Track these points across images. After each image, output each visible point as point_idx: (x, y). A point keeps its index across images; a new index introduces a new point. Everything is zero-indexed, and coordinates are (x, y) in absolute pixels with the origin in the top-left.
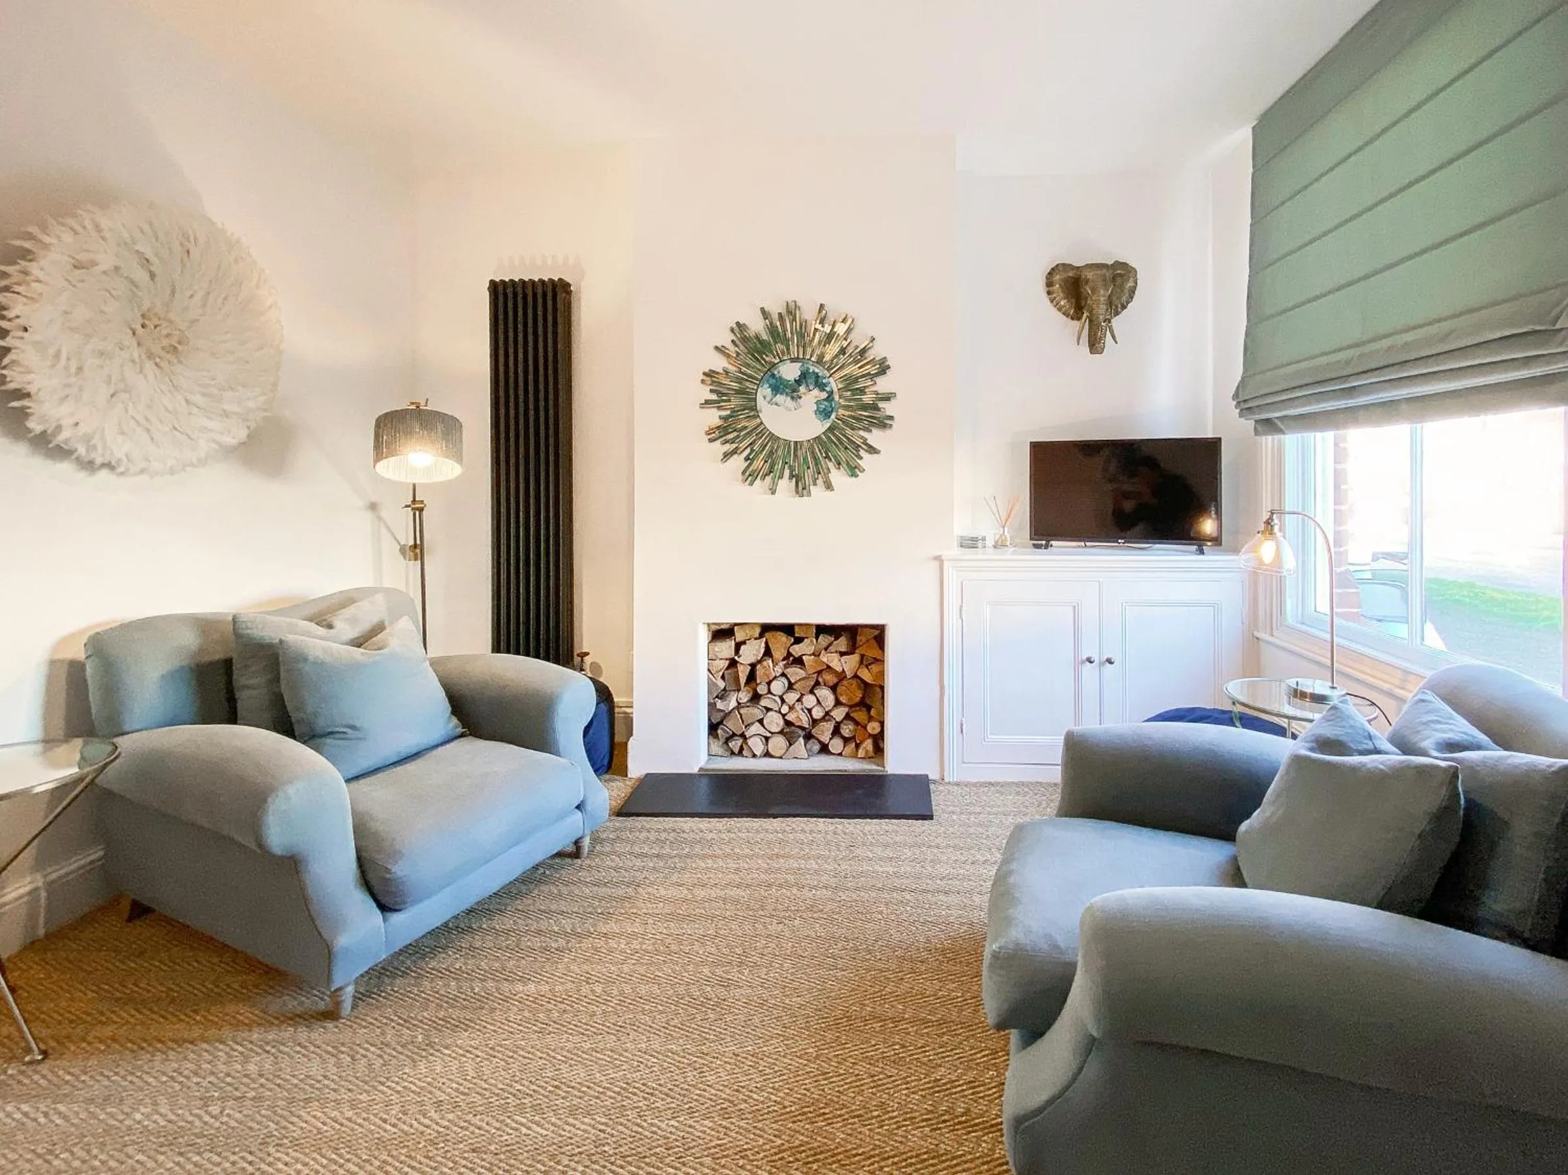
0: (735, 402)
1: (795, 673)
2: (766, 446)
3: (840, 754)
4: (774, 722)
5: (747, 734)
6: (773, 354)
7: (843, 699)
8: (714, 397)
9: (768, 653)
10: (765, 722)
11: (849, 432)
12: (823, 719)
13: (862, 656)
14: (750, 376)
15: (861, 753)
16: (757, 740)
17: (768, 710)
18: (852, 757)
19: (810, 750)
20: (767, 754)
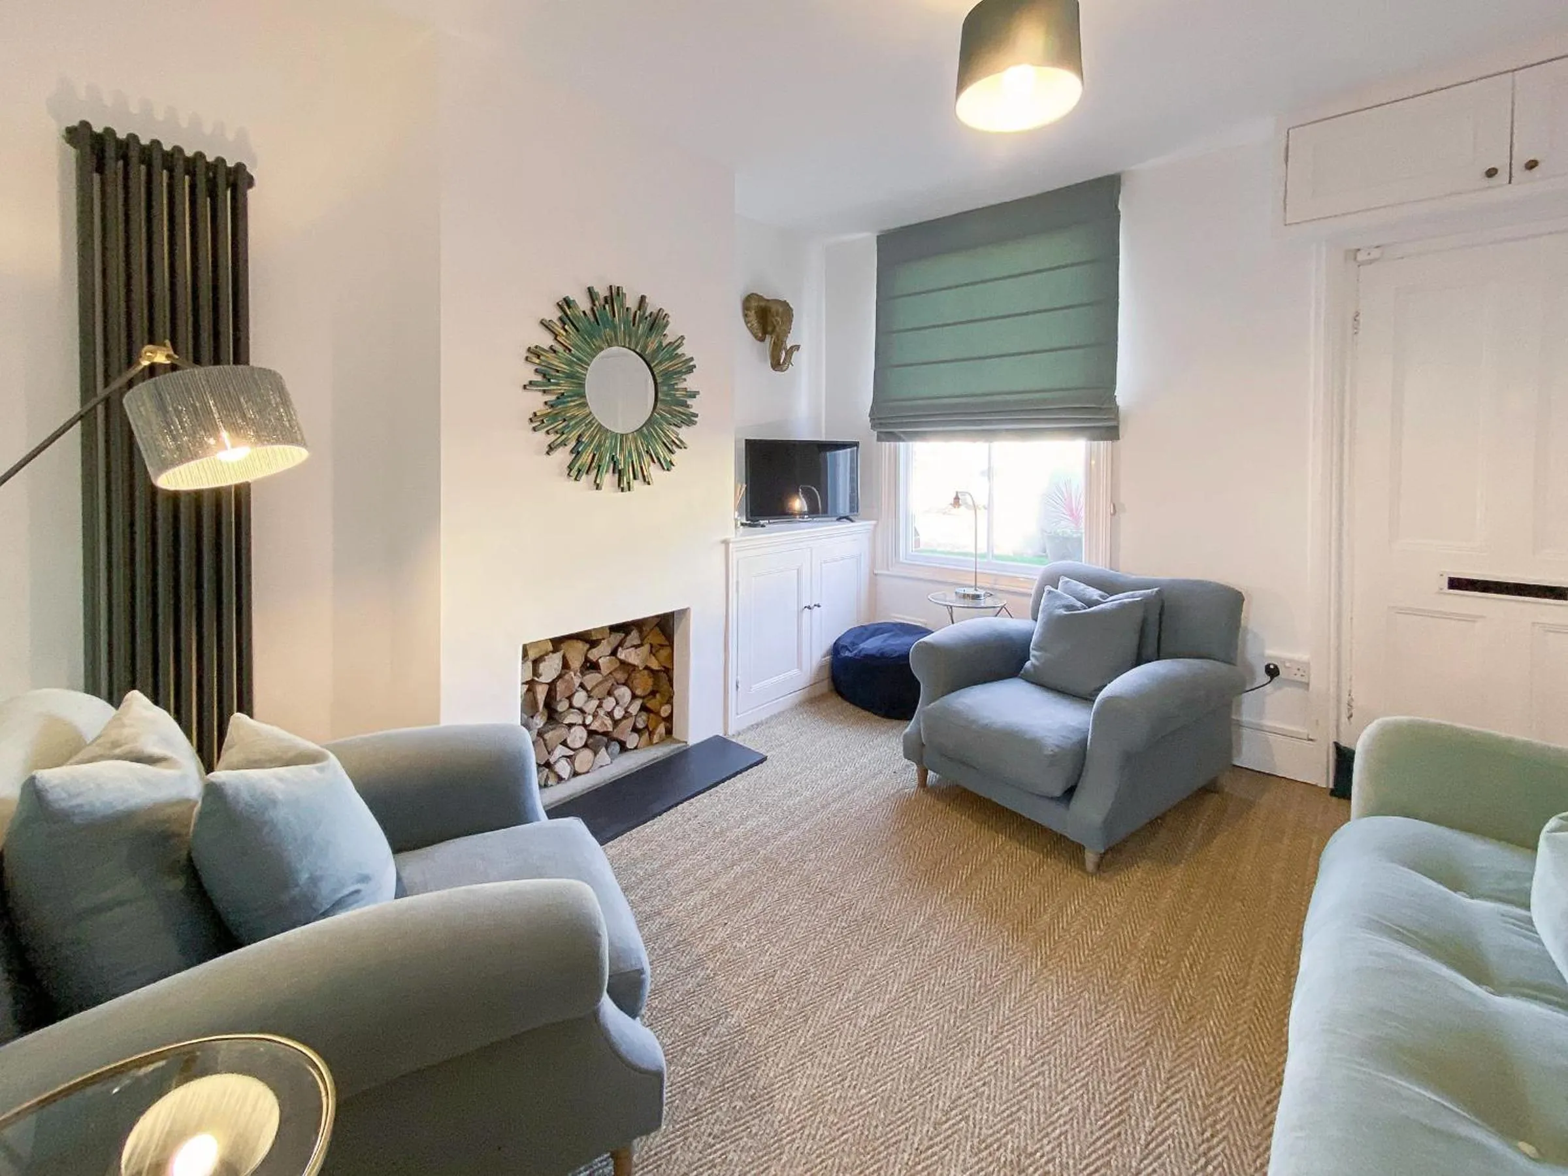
0: (565, 387)
1: (592, 679)
2: (595, 436)
3: (636, 748)
4: (578, 736)
5: (552, 760)
6: (601, 338)
7: (639, 692)
8: (539, 378)
9: (566, 665)
10: (568, 741)
11: (665, 426)
12: (624, 718)
13: (652, 646)
14: (579, 359)
15: (656, 739)
16: (563, 762)
17: (570, 726)
18: (648, 745)
19: (612, 753)
20: (575, 774)
